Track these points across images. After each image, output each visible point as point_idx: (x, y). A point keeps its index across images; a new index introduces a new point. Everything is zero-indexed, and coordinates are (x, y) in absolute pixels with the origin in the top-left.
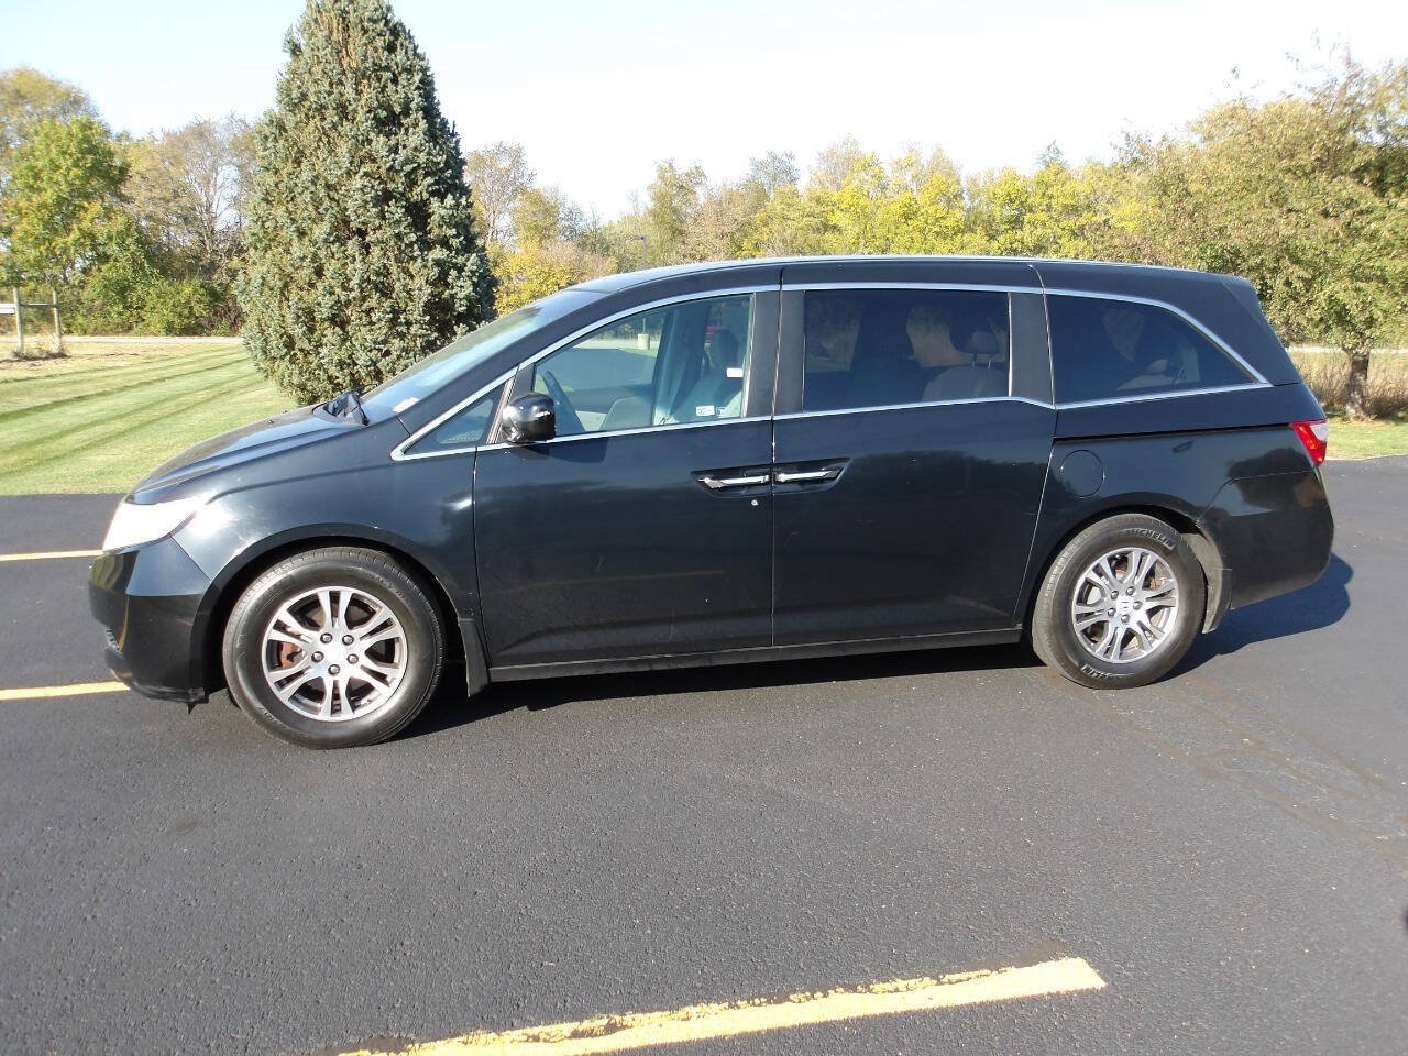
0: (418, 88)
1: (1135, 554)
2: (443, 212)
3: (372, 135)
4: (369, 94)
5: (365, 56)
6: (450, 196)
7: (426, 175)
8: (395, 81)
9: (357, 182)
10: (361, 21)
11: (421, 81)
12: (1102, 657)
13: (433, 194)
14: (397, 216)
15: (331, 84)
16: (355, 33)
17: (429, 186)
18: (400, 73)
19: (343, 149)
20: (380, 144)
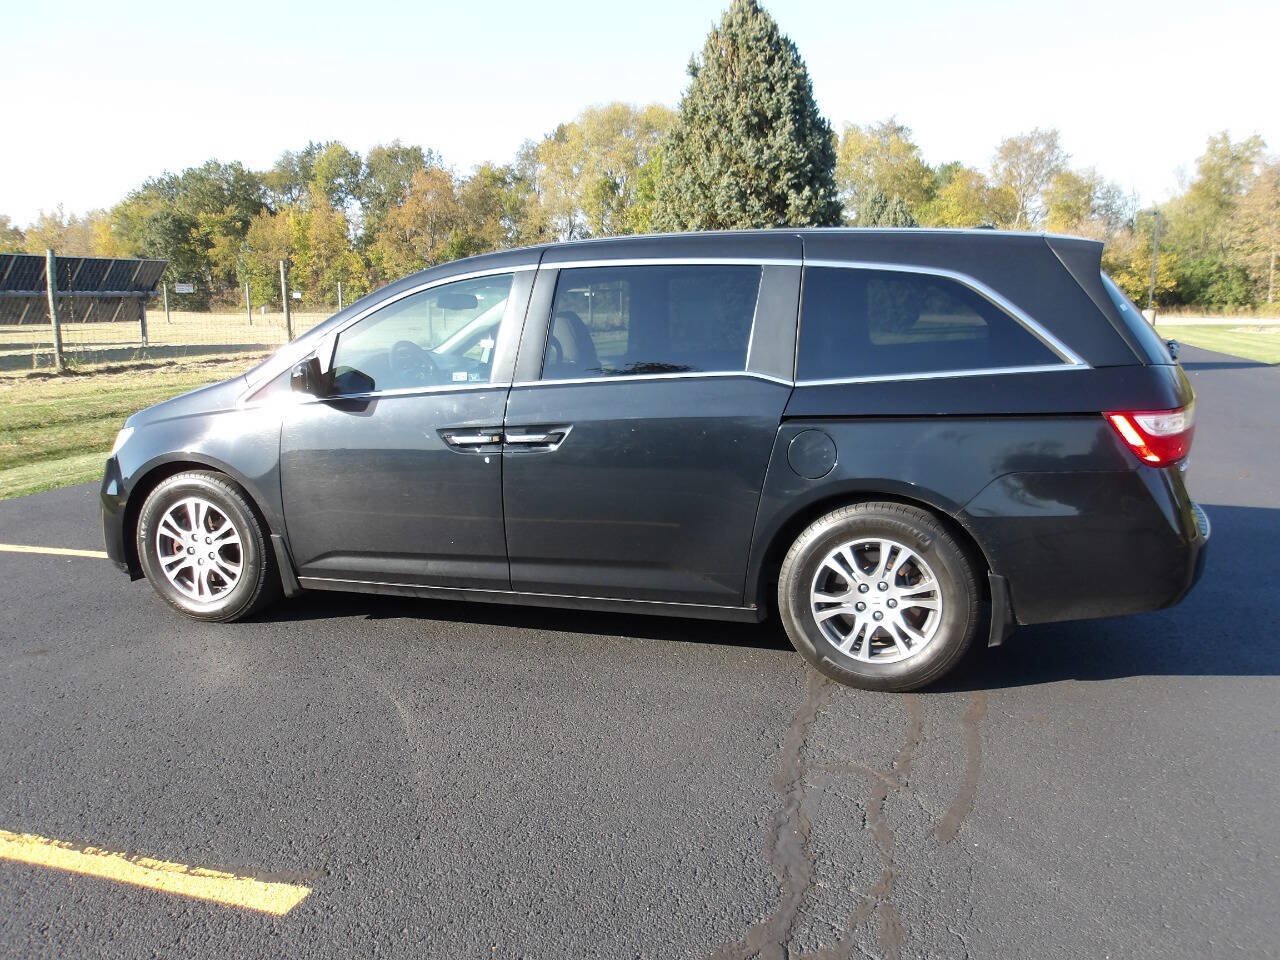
0: (790, 94)
1: (886, 546)
2: (798, 202)
3: (743, 139)
4: (745, 103)
5: (747, 71)
6: (807, 188)
7: (787, 171)
8: (771, 90)
9: (725, 180)
10: (747, 40)
11: (794, 87)
12: (847, 653)
13: (790, 188)
14: (756, 209)
15: (715, 99)
16: (742, 51)
17: (789, 180)
18: (776, 83)
19: (716, 154)
20: (749, 146)
